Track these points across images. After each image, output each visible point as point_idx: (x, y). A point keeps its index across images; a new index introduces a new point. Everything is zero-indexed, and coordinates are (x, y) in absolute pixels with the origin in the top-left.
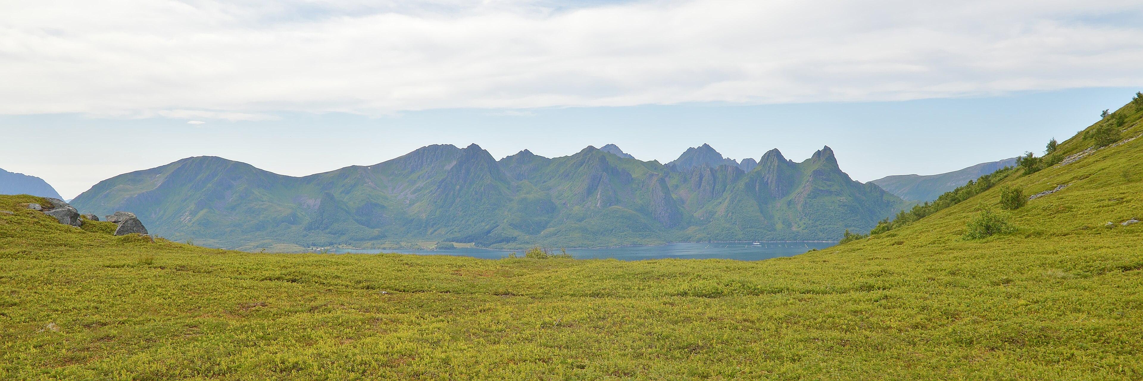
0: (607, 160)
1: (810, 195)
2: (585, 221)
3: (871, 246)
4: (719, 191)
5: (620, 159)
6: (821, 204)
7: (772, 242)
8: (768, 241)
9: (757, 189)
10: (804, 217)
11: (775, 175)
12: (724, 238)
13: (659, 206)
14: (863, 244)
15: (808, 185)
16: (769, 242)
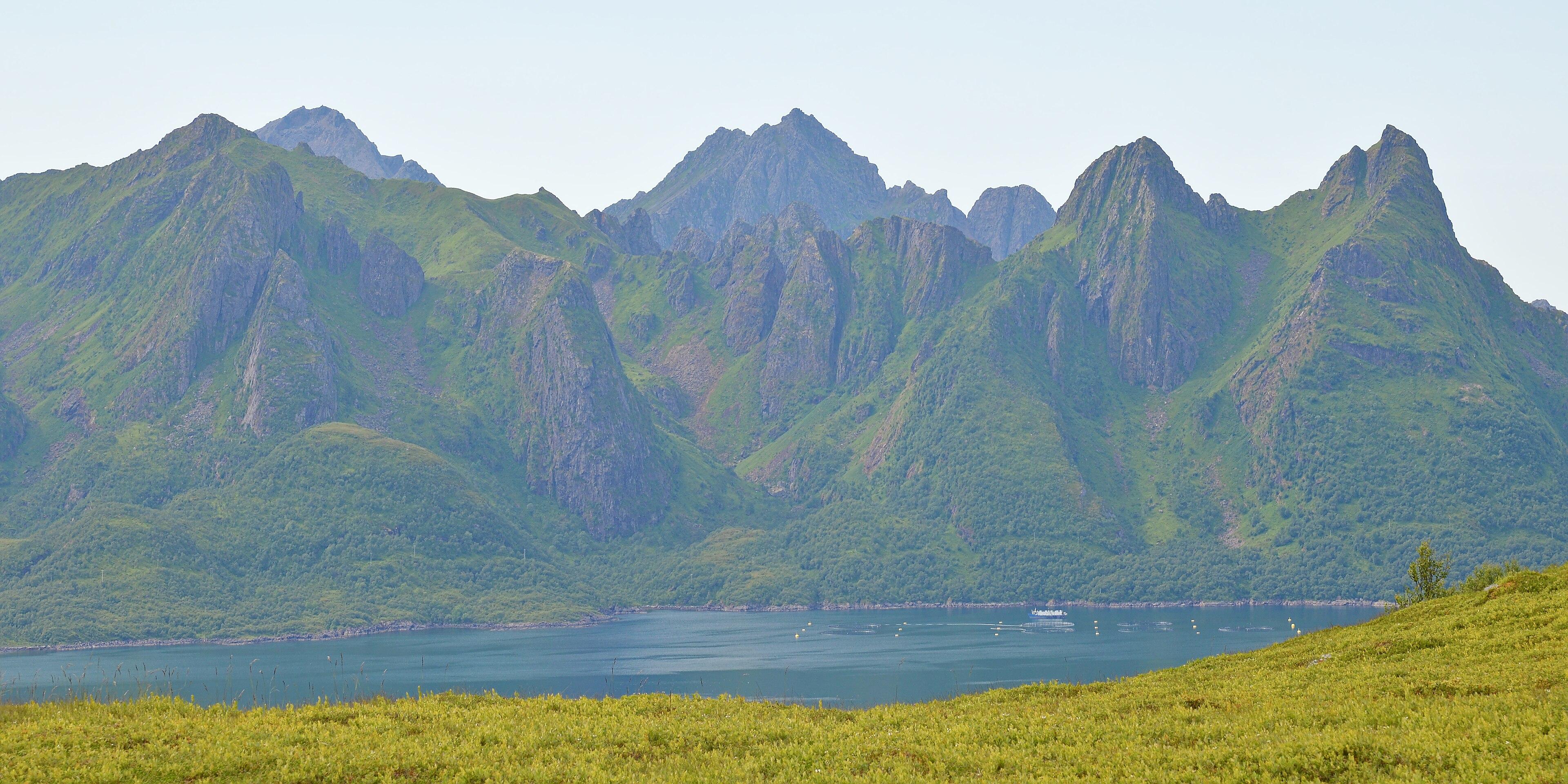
0: (297, 187)
1: (1311, 372)
2: (178, 499)
3: (1486, 630)
4: (866, 349)
5: (361, 183)
6: (1366, 415)
7: (1126, 605)
8: (1107, 601)
9: (1052, 342)
10: (1284, 483)
11: (1140, 269)
12: (885, 587)
13: (561, 425)
14: (1453, 620)
15: (1302, 324)
16: (1113, 606)
